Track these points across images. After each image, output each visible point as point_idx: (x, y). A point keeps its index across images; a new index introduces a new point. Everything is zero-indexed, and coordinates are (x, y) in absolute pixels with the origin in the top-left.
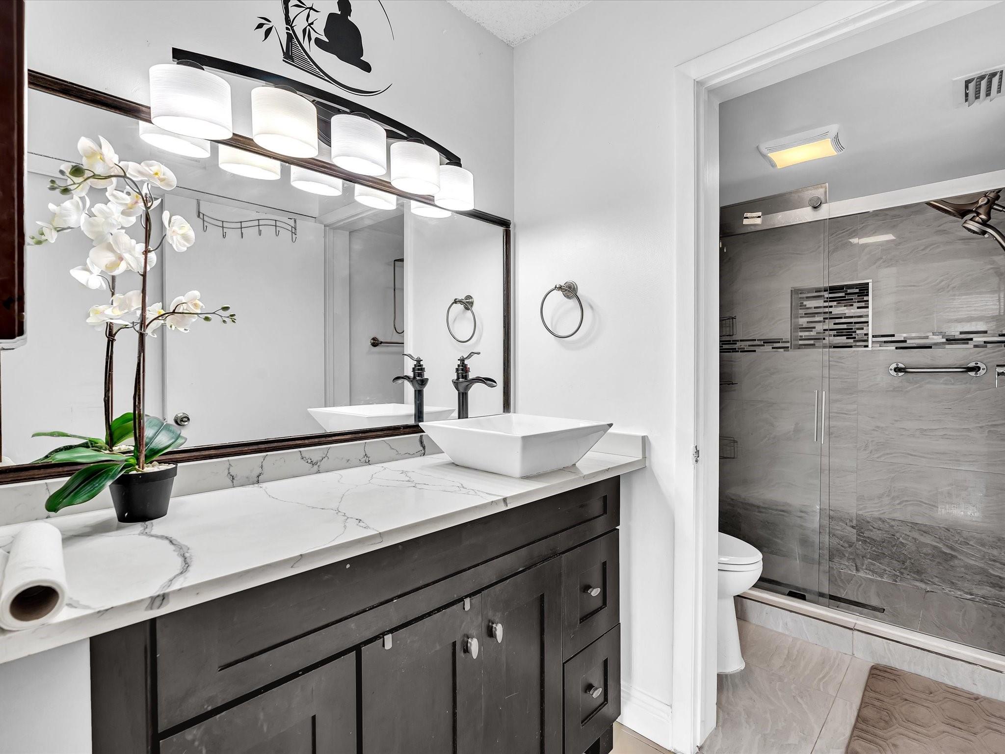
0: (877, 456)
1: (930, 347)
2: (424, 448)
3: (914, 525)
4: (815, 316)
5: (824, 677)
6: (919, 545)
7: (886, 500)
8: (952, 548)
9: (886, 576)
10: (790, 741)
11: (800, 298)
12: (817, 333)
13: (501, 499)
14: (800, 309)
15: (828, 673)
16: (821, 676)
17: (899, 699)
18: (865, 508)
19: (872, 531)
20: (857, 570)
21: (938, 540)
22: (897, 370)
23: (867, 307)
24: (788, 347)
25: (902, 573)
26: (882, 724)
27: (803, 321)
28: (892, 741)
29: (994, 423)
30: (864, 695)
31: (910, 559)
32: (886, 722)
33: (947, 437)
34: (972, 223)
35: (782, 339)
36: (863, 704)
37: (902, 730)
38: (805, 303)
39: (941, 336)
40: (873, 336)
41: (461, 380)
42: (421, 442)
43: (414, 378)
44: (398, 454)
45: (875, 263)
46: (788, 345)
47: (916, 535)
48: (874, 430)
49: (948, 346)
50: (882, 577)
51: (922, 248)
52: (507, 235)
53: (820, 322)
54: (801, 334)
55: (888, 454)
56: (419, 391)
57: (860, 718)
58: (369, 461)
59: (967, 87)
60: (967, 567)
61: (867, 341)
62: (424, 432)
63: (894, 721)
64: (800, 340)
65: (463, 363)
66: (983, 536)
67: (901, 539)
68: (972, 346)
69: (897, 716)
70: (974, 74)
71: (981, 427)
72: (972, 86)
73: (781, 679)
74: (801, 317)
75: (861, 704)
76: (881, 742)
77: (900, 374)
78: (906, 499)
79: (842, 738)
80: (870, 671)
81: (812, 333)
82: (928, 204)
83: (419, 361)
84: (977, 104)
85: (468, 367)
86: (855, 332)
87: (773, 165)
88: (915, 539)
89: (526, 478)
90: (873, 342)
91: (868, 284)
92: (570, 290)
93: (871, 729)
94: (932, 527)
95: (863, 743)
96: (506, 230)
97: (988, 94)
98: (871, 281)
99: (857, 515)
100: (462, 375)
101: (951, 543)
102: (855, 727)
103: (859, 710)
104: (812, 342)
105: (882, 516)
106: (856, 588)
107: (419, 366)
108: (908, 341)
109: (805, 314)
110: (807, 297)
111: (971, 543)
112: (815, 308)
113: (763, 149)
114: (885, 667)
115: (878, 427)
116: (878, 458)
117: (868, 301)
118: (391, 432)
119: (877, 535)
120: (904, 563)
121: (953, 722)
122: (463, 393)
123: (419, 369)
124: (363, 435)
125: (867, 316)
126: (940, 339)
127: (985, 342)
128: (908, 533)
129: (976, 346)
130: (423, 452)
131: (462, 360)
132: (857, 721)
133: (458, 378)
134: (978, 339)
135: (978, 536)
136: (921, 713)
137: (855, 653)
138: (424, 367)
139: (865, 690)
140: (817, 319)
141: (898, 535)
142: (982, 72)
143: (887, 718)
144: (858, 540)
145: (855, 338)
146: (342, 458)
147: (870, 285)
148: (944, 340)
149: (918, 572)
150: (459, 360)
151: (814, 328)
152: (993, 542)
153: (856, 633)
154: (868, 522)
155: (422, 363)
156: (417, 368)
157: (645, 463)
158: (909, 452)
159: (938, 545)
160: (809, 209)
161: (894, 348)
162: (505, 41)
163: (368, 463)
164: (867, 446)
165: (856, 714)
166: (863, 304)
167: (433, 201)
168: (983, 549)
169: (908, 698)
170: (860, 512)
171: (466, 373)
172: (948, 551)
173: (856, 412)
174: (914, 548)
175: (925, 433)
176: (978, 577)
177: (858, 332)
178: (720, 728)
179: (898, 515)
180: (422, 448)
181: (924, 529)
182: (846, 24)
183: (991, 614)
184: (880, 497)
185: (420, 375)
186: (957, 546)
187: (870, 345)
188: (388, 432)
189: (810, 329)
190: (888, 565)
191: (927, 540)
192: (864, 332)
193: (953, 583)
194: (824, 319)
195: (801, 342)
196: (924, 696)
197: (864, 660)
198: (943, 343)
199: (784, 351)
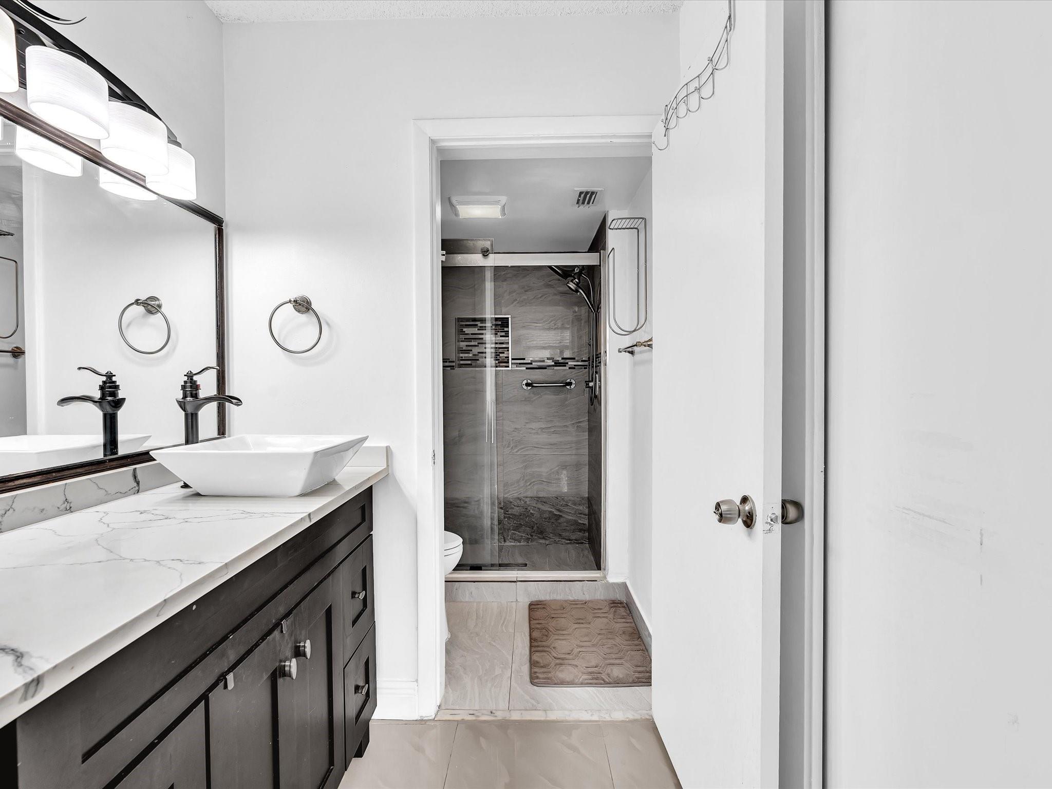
0: (515, 451)
1: (546, 368)
2: (138, 483)
3: (539, 499)
4: (471, 341)
5: (504, 622)
6: (542, 512)
7: (522, 484)
8: (559, 510)
9: (523, 540)
10: (496, 674)
11: (461, 325)
12: (473, 355)
13: (305, 517)
14: (461, 334)
15: (505, 619)
16: (502, 622)
17: (549, 619)
18: (508, 492)
19: (513, 508)
20: (505, 541)
21: (552, 507)
22: (527, 385)
23: (508, 336)
24: (453, 366)
25: (532, 536)
26: (545, 638)
27: (463, 345)
28: (553, 645)
29: (579, 420)
30: (530, 624)
31: (536, 524)
32: (547, 636)
33: (556, 432)
34: (571, 283)
35: (449, 359)
36: (531, 630)
37: (557, 637)
38: (464, 330)
39: (551, 361)
40: (513, 359)
41: (188, 399)
42: (135, 477)
43: (103, 397)
44: (107, 493)
45: (513, 303)
46: (453, 364)
47: (540, 506)
48: (514, 431)
49: (556, 368)
50: (520, 542)
51: (540, 296)
52: (220, 233)
53: (475, 346)
54: (461, 355)
55: (523, 448)
56: (111, 414)
57: (532, 639)
58: (71, 507)
59: (580, 196)
60: (568, 521)
61: (508, 362)
62: (155, 460)
63: (550, 633)
64: (461, 360)
65: (192, 379)
66: (576, 498)
67: (531, 511)
68: (568, 368)
69: (551, 630)
70: (584, 189)
71: (573, 424)
72: (582, 195)
73: (477, 635)
74: (461, 341)
75: (530, 631)
76: (547, 649)
77: (529, 388)
78: (534, 480)
79: (526, 657)
80: (529, 608)
81: (471, 355)
82: (550, 267)
83: (110, 376)
84: (582, 207)
85: (198, 383)
86: (499, 355)
87: (457, 214)
88: (539, 509)
89: (307, 494)
90: (512, 363)
91: (508, 318)
92: (303, 305)
93: (540, 643)
94: (548, 498)
95: (538, 654)
96: (219, 229)
97: (588, 203)
98: (509, 316)
99: (504, 498)
100: (191, 394)
101: (559, 507)
102: (531, 646)
103: (530, 635)
104: (469, 362)
105: (519, 496)
106: (507, 554)
107: (110, 383)
108: (533, 364)
109: (465, 339)
110: (466, 325)
111: (569, 504)
112: (472, 334)
113: (454, 200)
114: (537, 601)
115: (515, 428)
116: (516, 452)
117: (508, 331)
118: (94, 467)
119: (516, 511)
120: (533, 527)
121: (579, 621)
122: (192, 414)
123: (110, 387)
124: (59, 474)
125: (508, 343)
126: (551, 363)
127: (575, 365)
128: (536, 506)
129: (570, 368)
130: (137, 488)
131: (190, 376)
132: (531, 642)
133: (185, 397)
134: (571, 363)
135: (572, 499)
136: (563, 622)
137: (518, 599)
138: (117, 384)
139: (530, 621)
140: (473, 343)
141: (529, 508)
142: (589, 189)
143: (546, 633)
144: (504, 518)
145: (499, 360)
146: (34, 508)
147: (510, 319)
148: (553, 363)
149: (541, 533)
150: (185, 375)
151: (471, 350)
152: (580, 501)
153: (518, 583)
154: (511, 502)
155: (114, 379)
156: (108, 385)
157: (388, 471)
158: (534, 445)
159: (552, 510)
160: (481, 255)
161: (525, 368)
162: (215, 12)
163: (70, 510)
164: (509, 444)
165: (528, 638)
166: (503, 334)
167: (144, 181)
168: (575, 507)
169: (553, 616)
170: (506, 496)
171: (196, 390)
172: (557, 513)
173: (502, 418)
174: (539, 516)
175: (544, 431)
176: (573, 527)
177: (501, 355)
178: (448, 686)
179: (529, 494)
180: (135, 484)
181: (544, 500)
182: (538, 138)
183: (581, 550)
184: (518, 481)
185: (114, 394)
186: (562, 508)
187: (510, 366)
188: (90, 468)
189: (468, 351)
190: (524, 532)
191: (546, 508)
192: (505, 355)
193: (560, 535)
194: (478, 343)
195: (462, 362)
196: (561, 612)
197: (524, 601)
198: (553, 366)
199: (451, 369)
